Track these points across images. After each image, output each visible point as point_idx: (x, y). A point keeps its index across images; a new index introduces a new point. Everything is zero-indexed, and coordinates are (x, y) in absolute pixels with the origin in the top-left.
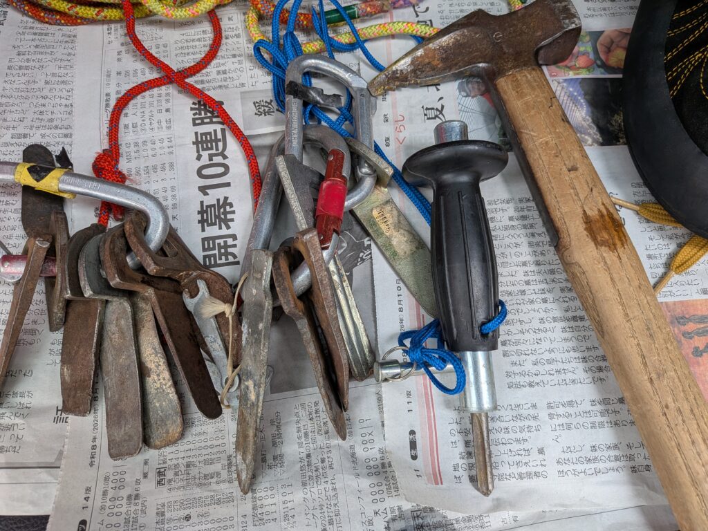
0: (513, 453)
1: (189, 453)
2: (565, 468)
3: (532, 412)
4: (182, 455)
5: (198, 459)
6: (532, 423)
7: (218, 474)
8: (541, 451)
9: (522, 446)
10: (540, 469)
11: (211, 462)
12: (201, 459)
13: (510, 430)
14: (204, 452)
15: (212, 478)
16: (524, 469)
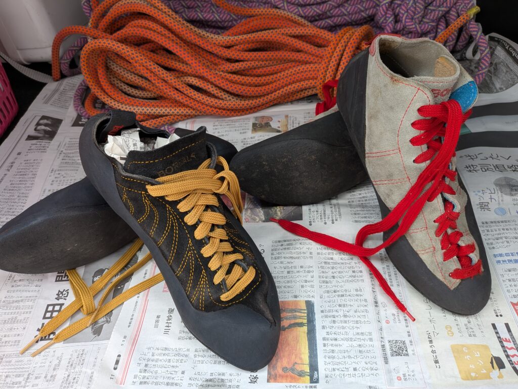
0: (168, 372)
1: (10, 370)
2: (192, 382)
3: (186, 353)
4: (6, 371)
5: (13, 374)
6: (184, 358)
7: (20, 383)
8: (183, 373)
9: (174, 369)
10: (179, 382)
11: (19, 376)
12: (15, 374)
13: (171, 361)
14: (18, 370)
15: (16, 384)
16: (171, 381)
